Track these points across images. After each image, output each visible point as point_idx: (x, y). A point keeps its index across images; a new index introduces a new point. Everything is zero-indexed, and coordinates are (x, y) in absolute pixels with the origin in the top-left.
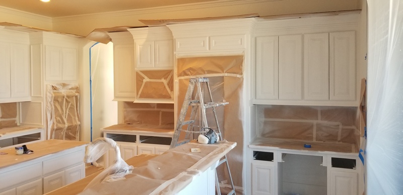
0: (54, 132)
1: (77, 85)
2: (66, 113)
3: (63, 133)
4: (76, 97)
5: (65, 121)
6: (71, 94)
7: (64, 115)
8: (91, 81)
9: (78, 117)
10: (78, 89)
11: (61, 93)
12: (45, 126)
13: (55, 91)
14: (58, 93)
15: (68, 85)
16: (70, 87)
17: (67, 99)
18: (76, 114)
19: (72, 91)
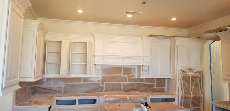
0: (183, 99)
1: (200, 70)
2: (192, 88)
3: (190, 101)
4: (200, 78)
5: (192, 93)
6: (195, 75)
7: (191, 89)
8: (211, 67)
9: (201, 92)
10: (201, 73)
11: (188, 75)
12: (178, 94)
13: (183, 73)
14: (186, 74)
15: (193, 70)
16: (195, 71)
17: (193, 78)
18: (200, 89)
19: (197, 74)
